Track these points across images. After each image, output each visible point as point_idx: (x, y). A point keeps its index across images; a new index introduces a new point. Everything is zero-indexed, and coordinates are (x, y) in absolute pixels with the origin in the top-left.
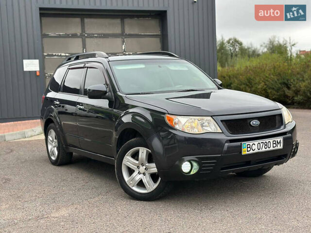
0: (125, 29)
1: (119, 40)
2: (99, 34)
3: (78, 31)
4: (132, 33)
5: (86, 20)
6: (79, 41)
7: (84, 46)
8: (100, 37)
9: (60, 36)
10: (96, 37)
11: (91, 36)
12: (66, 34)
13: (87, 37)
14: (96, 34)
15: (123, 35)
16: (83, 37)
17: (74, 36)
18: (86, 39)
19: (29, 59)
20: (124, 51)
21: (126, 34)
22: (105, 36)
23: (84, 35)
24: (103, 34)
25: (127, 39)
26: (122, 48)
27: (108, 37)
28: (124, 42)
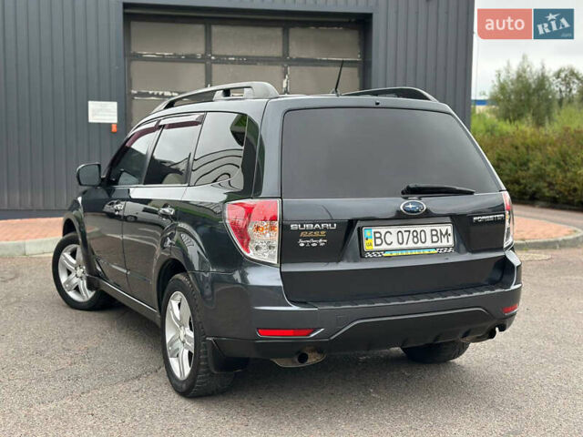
0: (290, 47)
1: (278, 69)
2: (239, 57)
3: (199, 50)
4: (303, 56)
5: (215, 29)
6: (200, 68)
7: (208, 78)
8: (240, 63)
9: (163, 59)
10: (232, 62)
11: (222, 60)
12: (175, 55)
13: (215, 62)
14: (232, 56)
15: (285, 60)
16: (204, 59)
17: (191, 59)
18: (213, 65)
19: (99, 100)
20: (287, 92)
21: (291, 58)
22: (251, 61)
23: (210, 58)
24: (246, 57)
25: (293, 67)
26: (282, 84)
27: (255, 64)
28: (285, 73)
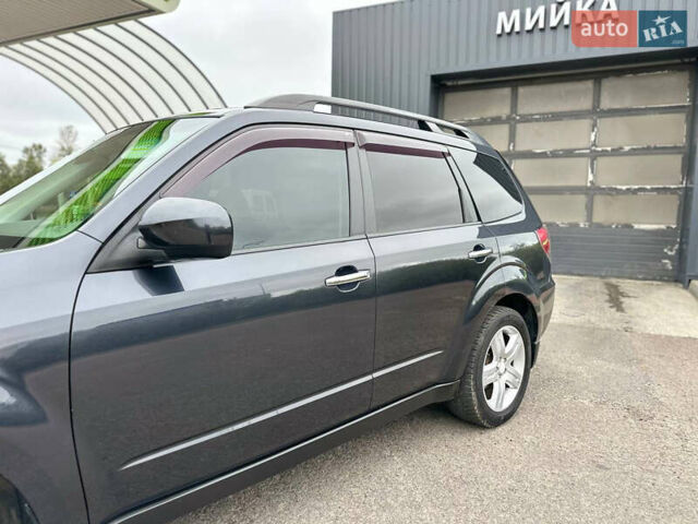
0: (602, 98)
1: (586, 123)
2: (543, 114)
3: (504, 111)
4: (617, 107)
5: (521, 90)
6: (505, 129)
7: (512, 138)
8: (545, 120)
9: (470, 123)
10: (537, 120)
11: (527, 119)
12: (481, 119)
13: (519, 121)
14: (537, 114)
15: (596, 113)
16: (509, 120)
17: (496, 121)
18: (518, 125)
20: (594, 145)
21: (603, 111)
22: (557, 117)
23: (514, 118)
24: (551, 113)
25: (603, 120)
26: (590, 138)
27: (561, 120)
28: (594, 126)
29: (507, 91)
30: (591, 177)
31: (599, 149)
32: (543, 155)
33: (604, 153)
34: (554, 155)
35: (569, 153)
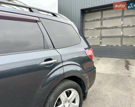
0: (124, 13)
1: (120, 19)
3: (99, 17)
4: (129, 15)
5: (104, 12)
7: (102, 24)
8: (109, 19)
9: (91, 21)
10: (107, 19)
11: (105, 19)
12: (94, 20)
15: (123, 17)
16: (101, 20)
17: (97, 20)
18: (103, 21)
20: (122, 25)
21: (125, 16)
22: (113, 18)
24: (111, 17)
25: (125, 18)
26: (121, 23)
28: (122, 20)
29: (100, 12)
30: (122, 33)
31: (124, 26)
32: (109, 28)
33: (125, 27)
34: (112, 28)
35: (116, 27)
